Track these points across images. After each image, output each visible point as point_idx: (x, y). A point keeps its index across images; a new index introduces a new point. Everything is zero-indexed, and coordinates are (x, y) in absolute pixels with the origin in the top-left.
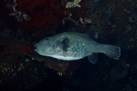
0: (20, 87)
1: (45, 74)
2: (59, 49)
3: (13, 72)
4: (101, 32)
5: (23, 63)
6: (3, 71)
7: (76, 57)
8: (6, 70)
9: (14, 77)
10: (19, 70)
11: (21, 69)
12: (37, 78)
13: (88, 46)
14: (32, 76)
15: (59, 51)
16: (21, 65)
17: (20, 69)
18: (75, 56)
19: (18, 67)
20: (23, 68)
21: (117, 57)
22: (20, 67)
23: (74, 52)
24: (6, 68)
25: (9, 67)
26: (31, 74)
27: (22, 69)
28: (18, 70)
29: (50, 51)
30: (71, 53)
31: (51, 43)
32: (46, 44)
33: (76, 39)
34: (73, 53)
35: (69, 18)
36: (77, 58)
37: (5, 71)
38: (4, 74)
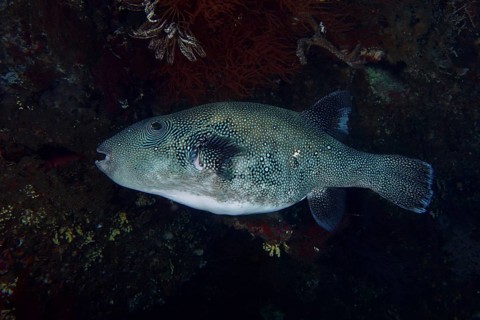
0: (112, 302)
1: (200, 252)
2: (201, 168)
3: (92, 244)
4: (408, 97)
5: (126, 212)
6: (57, 242)
7: (262, 204)
8: (70, 237)
9: (93, 262)
10: (112, 238)
11: (118, 233)
12: (172, 268)
13: (312, 161)
14: (155, 260)
15: (201, 177)
16: (118, 217)
17: (114, 234)
18: (261, 199)
19: (109, 225)
20: (128, 230)
21: (421, 206)
22: (117, 226)
23: (257, 183)
24: (66, 231)
25: (78, 223)
26: (151, 253)
27: (122, 232)
28: (109, 235)
29: (165, 175)
30: (247, 185)
31: (170, 141)
32: (147, 146)
33: (269, 133)
34: (255, 189)
35: (317, 40)
36: (268, 207)
37: (63, 241)
38: (61, 251)
